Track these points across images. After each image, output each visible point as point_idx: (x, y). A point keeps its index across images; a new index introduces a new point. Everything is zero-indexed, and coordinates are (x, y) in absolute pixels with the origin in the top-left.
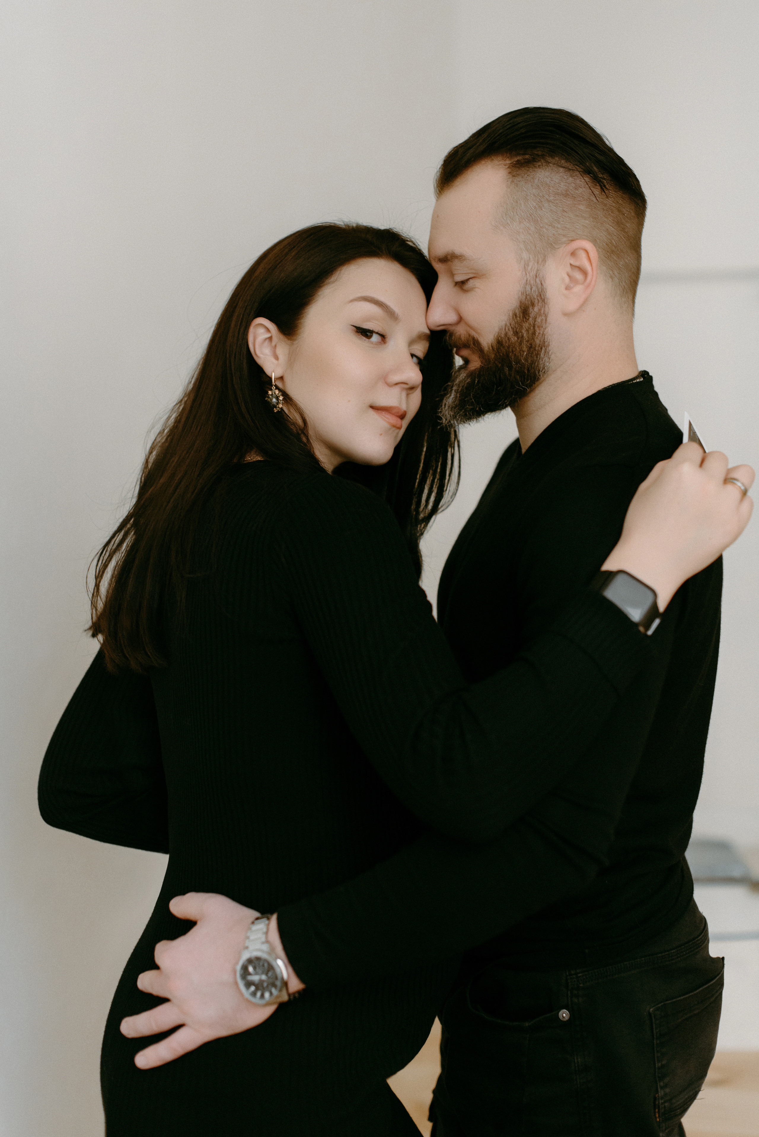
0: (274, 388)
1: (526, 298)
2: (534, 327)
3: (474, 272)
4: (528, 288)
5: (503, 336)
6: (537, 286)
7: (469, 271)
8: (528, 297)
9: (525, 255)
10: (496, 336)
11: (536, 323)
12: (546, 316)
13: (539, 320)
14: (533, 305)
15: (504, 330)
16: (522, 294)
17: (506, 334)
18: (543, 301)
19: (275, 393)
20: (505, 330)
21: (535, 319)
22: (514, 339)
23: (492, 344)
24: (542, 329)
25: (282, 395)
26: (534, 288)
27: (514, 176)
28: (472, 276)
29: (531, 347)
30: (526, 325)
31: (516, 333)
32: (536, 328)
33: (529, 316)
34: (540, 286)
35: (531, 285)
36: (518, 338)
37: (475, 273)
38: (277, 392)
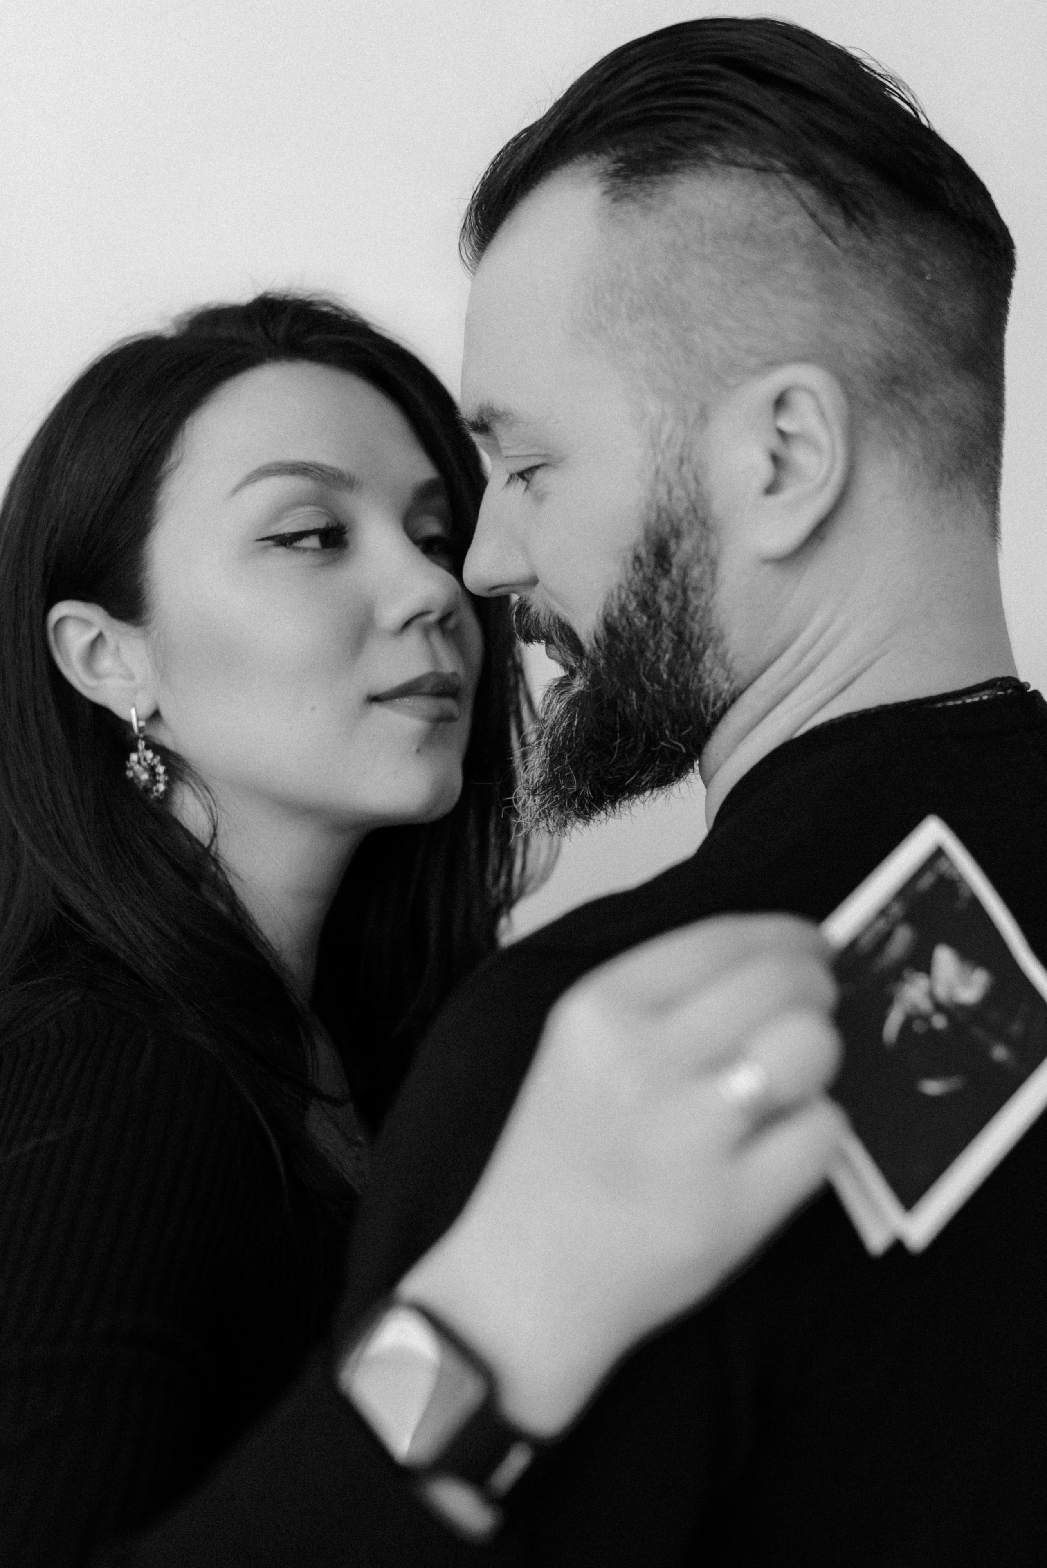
0: (141, 745)
1: (659, 515)
2: (685, 592)
3: (543, 452)
4: (662, 489)
5: (616, 613)
6: (684, 486)
7: (531, 452)
8: (664, 515)
9: (653, 406)
10: (600, 613)
11: (687, 580)
12: (714, 563)
13: (695, 572)
14: (677, 534)
15: (616, 599)
16: (649, 506)
17: (623, 609)
18: (704, 523)
19: (145, 759)
20: (619, 597)
21: (685, 571)
22: (641, 620)
23: (595, 634)
24: (704, 597)
25: (163, 762)
26: (678, 492)
27: (615, 200)
28: (538, 461)
29: (682, 639)
30: (665, 585)
31: (645, 605)
32: (690, 594)
33: (670, 564)
34: (692, 486)
35: (669, 484)
36: (650, 618)
37: (544, 456)
38: (149, 755)
